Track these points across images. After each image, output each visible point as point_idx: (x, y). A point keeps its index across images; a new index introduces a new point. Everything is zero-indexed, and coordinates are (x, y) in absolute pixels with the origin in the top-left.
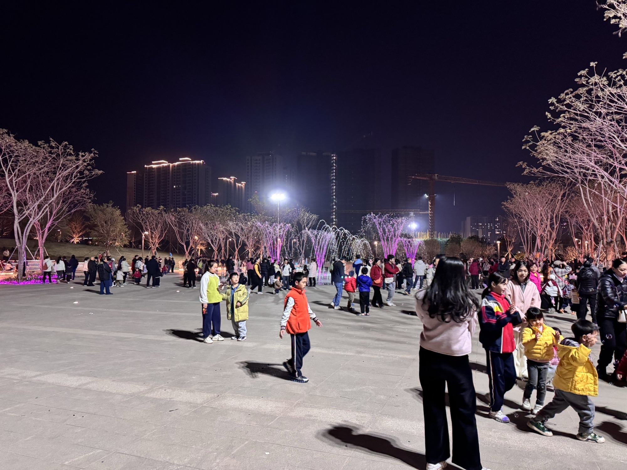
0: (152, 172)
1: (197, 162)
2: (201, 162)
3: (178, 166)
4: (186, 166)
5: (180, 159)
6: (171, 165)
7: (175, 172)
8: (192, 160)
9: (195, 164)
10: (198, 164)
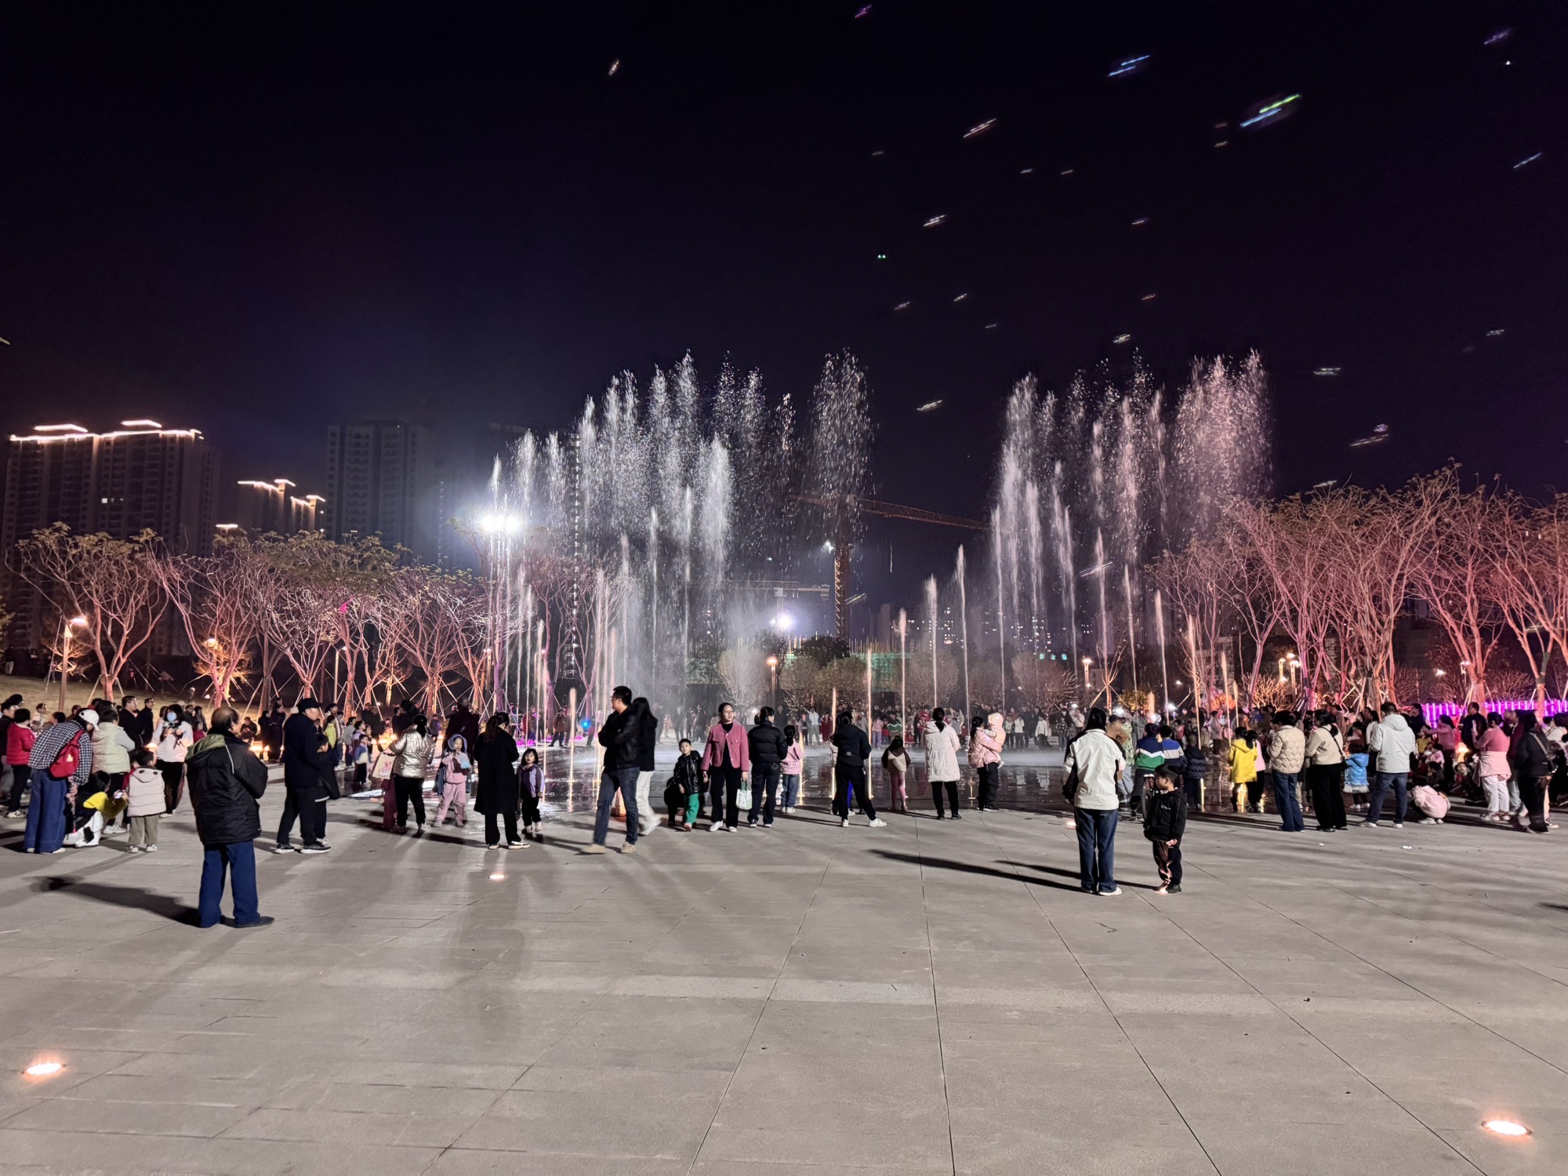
0: (36, 455)
1: (180, 433)
2: (192, 433)
3: (119, 442)
4: (143, 445)
5: (126, 423)
6: (97, 438)
7: (107, 460)
8: (163, 429)
9: (173, 439)
10: (182, 440)
